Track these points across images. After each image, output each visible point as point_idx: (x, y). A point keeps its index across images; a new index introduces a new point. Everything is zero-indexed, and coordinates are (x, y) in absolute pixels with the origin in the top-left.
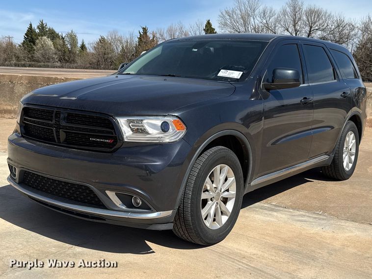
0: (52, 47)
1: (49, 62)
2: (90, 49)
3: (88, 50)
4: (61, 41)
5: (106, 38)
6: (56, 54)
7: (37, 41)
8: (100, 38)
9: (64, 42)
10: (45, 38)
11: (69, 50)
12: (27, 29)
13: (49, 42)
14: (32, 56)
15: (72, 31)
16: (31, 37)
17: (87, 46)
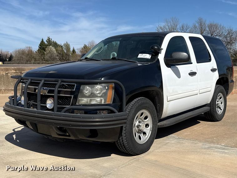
0: (55, 52)
1: (54, 61)
2: (78, 52)
3: (77, 53)
4: (61, 48)
5: (87, 45)
6: (57, 56)
7: (46, 49)
8: (84, 45)
9: (62, 49)
10: (51, 46)
11: (65, 54)
12: (40, 42)
13: (53, 49)
14: (44, 58)
15: (67, 42)
16: (43, 46)
17: (76, 50)
